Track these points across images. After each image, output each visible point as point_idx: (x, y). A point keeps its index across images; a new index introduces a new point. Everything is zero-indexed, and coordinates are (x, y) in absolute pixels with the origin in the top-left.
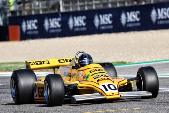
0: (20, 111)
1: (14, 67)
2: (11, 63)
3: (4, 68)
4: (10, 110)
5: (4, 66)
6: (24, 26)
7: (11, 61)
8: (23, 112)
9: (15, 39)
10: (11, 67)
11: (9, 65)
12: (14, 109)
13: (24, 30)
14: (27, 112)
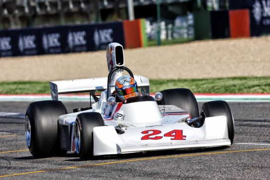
0: (253, 166)
1: (240, 85)
2: (234, 78)
3: (222, 87)
4: (235, 164)
5: (221, 83)
6: (257, 10)
7: (234, 75)
8: (259, 167)
9: (240, 34)
10: (234, 86)
11: (231, 82)
12: (242, 161)
13: (258, 17)
14: (267, 167)
